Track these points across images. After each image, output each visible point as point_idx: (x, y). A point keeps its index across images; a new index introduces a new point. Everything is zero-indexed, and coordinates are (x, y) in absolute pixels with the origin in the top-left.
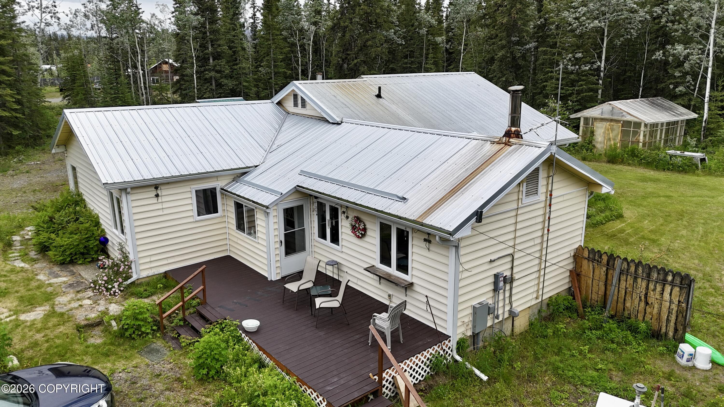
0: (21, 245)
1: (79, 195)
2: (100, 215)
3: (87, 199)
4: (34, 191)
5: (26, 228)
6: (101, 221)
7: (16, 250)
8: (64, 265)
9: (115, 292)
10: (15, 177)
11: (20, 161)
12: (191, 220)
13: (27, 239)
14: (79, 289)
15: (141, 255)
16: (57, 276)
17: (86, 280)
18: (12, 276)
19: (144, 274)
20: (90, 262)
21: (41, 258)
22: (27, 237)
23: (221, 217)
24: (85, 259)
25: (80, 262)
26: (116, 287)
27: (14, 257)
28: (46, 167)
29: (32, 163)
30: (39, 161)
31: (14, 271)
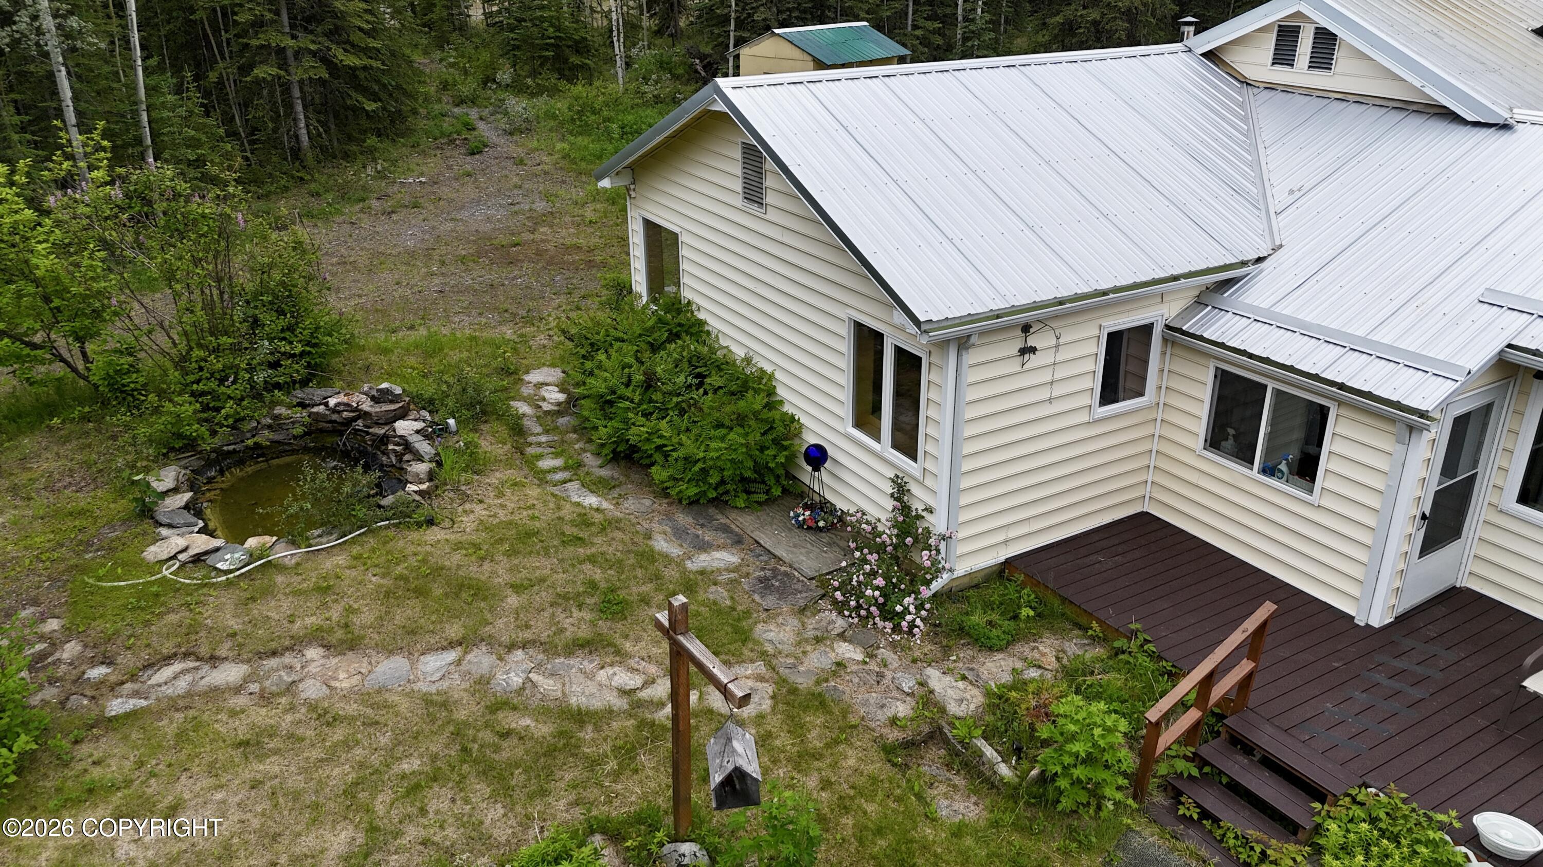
0: (547, 432)
3: (713, 323)
4: (463, 260)
5: (527, 378)
7: (539, 444)
8: (695, 508)
9: (912, 625)
10: (394, 217)
11: (381, 175)
12: (1083, 417)
13: (547, 413)
14: (802, 603)
16: (704, 547)
17: (791, 566)
18: (598, 540)
19: (963, 568)
20: (760, 504)
21: (622, 478)
22: (546, 406)
23: (1149, 408)
24: (751, 493)
25: (741, 503)
26: (912, 608)
27: (554, 470)
28: (445, 191)
29: (411, 180)
30: (422, 175)
31: (593, 524)
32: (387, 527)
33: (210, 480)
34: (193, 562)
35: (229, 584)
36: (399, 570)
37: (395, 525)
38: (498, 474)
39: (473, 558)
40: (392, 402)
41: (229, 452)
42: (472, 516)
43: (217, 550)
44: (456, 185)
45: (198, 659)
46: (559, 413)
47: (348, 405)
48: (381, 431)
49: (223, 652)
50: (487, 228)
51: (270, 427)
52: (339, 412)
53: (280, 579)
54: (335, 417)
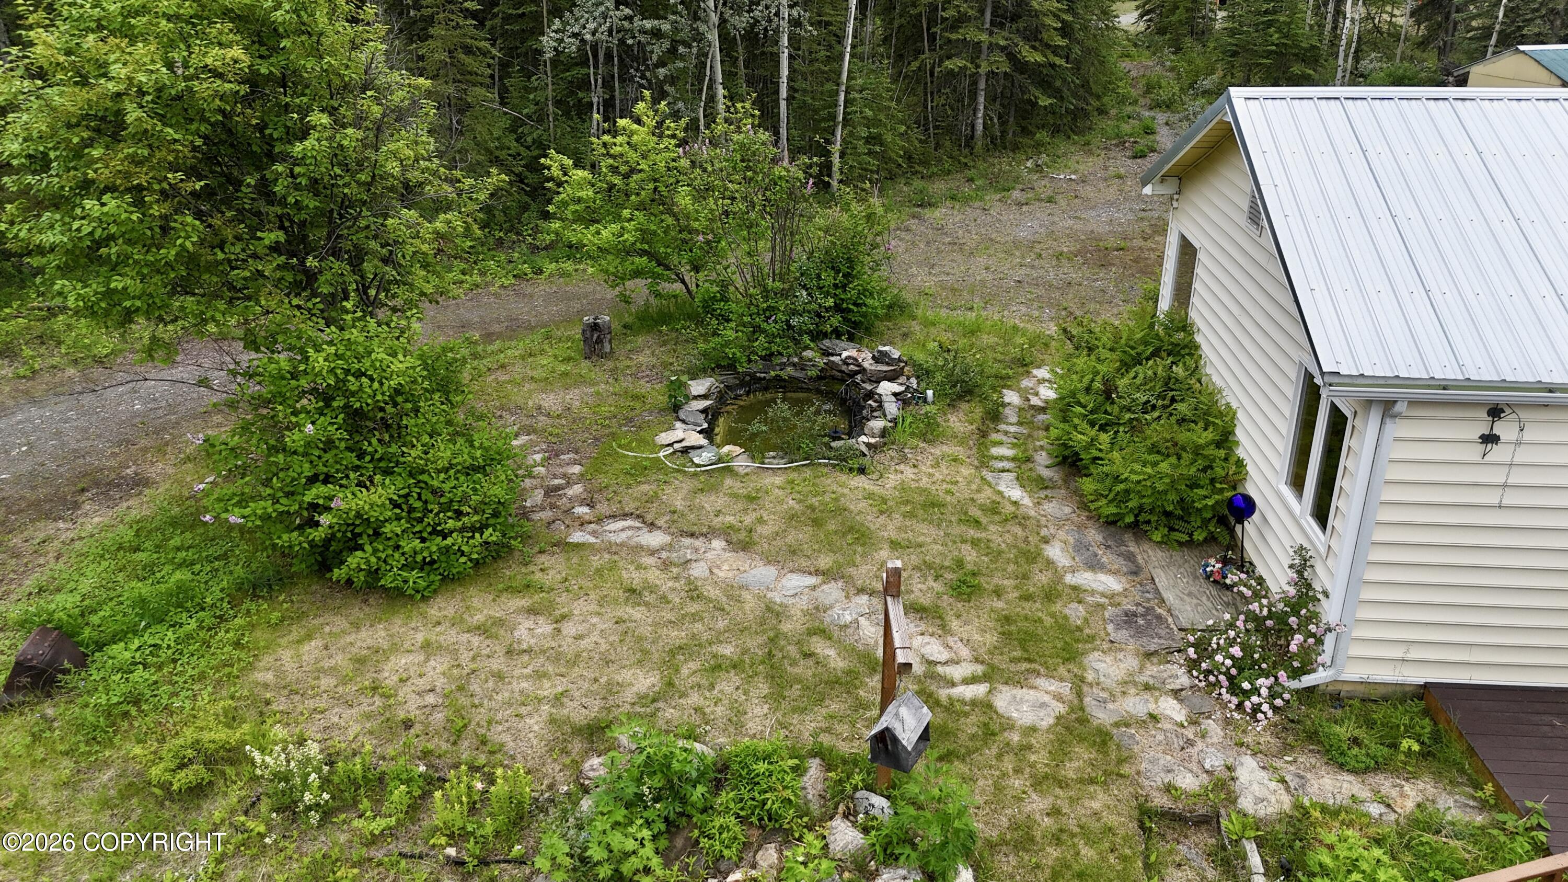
0: (1020, 424)
1: (1186, 327)
2: (1240, 415)
4: (1059, 256)
5: (1035, 372)
6: (1239, 433)
7: (1006, 433)
8: (1112, 528)
9: (1256, 709)
10: (1024, 208)
11: (1038, 168)
13: (1033, 407)
14: (1153, 648)
15: (1364, 613)
16: (1094, 565)
17: (1169, 611)
18: (994, 528)
19: (1353, 673)
20: (1181, 544)
21: (1060, 482)
22: (1034, 401)
24: (1172, 529)
25: (1157, 537)
26: (1264, 692)
27: (1001, 458)
28: (1087, 191)
29: (1062, 177)
30: (1075, 172)
31: (1000, 513)
32: (826, 465)
33: (736, 398)
34: (682, 452)
35: (695, 474)
36: (814, 501)
37: (834, 466)
38: (945, 448)
39: (875, 509)
40: (888, 364)
41: (760, 379)
42: (899, 476)
43: (701, 447)
44: (1101, 185)
45: (644, 522)
46: (1043, 410)
47: (856, 359)
48: (869, 387)
49: (661, 522)
50: (1103, 229)
51: (794, 365)
52: (848, 364)
53: (728, 482)
54: (844, 368)
